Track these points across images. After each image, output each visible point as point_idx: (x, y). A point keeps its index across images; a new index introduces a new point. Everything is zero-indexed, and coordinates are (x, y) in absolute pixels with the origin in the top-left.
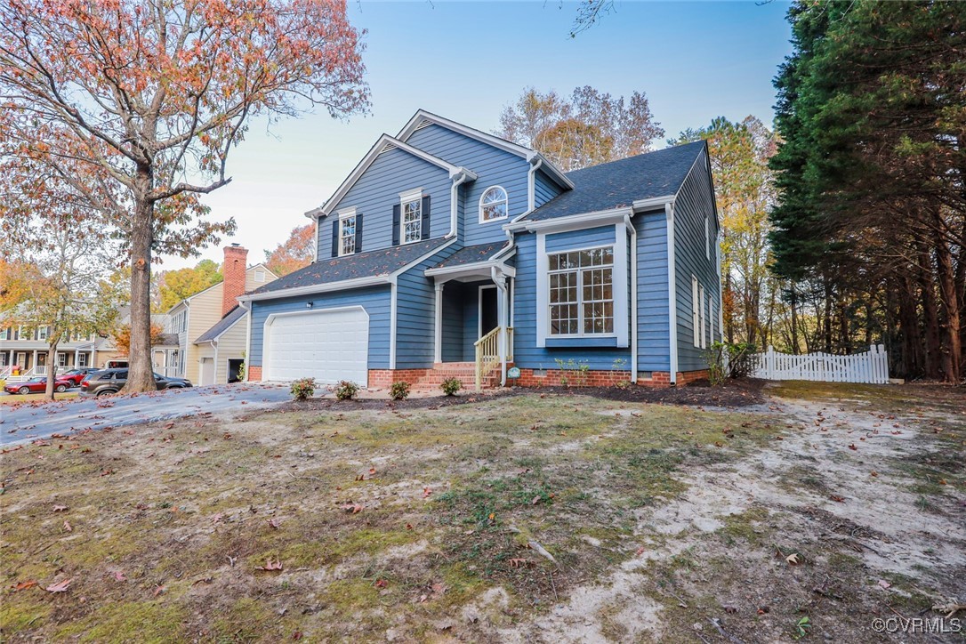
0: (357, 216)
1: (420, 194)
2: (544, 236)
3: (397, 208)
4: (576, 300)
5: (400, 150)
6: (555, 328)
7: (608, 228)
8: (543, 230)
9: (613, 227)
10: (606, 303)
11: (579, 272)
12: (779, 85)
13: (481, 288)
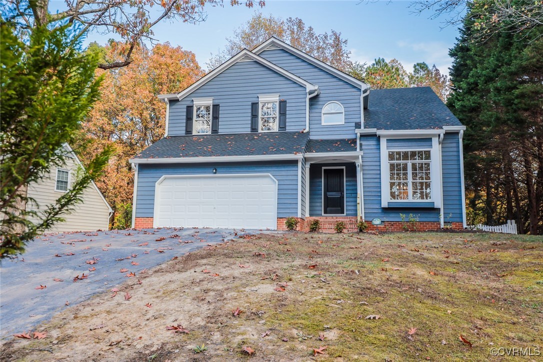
0: (214, 106)
1: (278, 98)
2: (385, 139)
3: (255, 106)
4: (407, 180)
5: (257, 62)
6: (393, 195)
7: (428, 140)
8: (384, 136)
9: (430, 140)
10: (426, 183)
11: (409, 163)
12: (452, 54)
13: (323, 168)
